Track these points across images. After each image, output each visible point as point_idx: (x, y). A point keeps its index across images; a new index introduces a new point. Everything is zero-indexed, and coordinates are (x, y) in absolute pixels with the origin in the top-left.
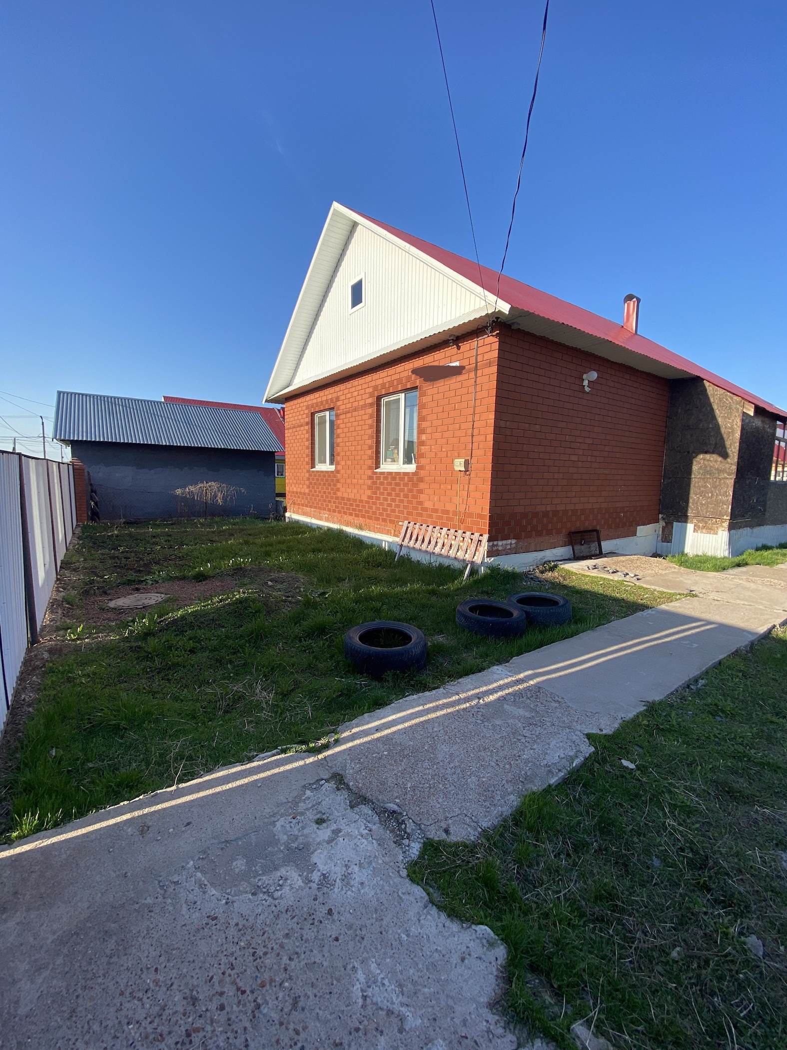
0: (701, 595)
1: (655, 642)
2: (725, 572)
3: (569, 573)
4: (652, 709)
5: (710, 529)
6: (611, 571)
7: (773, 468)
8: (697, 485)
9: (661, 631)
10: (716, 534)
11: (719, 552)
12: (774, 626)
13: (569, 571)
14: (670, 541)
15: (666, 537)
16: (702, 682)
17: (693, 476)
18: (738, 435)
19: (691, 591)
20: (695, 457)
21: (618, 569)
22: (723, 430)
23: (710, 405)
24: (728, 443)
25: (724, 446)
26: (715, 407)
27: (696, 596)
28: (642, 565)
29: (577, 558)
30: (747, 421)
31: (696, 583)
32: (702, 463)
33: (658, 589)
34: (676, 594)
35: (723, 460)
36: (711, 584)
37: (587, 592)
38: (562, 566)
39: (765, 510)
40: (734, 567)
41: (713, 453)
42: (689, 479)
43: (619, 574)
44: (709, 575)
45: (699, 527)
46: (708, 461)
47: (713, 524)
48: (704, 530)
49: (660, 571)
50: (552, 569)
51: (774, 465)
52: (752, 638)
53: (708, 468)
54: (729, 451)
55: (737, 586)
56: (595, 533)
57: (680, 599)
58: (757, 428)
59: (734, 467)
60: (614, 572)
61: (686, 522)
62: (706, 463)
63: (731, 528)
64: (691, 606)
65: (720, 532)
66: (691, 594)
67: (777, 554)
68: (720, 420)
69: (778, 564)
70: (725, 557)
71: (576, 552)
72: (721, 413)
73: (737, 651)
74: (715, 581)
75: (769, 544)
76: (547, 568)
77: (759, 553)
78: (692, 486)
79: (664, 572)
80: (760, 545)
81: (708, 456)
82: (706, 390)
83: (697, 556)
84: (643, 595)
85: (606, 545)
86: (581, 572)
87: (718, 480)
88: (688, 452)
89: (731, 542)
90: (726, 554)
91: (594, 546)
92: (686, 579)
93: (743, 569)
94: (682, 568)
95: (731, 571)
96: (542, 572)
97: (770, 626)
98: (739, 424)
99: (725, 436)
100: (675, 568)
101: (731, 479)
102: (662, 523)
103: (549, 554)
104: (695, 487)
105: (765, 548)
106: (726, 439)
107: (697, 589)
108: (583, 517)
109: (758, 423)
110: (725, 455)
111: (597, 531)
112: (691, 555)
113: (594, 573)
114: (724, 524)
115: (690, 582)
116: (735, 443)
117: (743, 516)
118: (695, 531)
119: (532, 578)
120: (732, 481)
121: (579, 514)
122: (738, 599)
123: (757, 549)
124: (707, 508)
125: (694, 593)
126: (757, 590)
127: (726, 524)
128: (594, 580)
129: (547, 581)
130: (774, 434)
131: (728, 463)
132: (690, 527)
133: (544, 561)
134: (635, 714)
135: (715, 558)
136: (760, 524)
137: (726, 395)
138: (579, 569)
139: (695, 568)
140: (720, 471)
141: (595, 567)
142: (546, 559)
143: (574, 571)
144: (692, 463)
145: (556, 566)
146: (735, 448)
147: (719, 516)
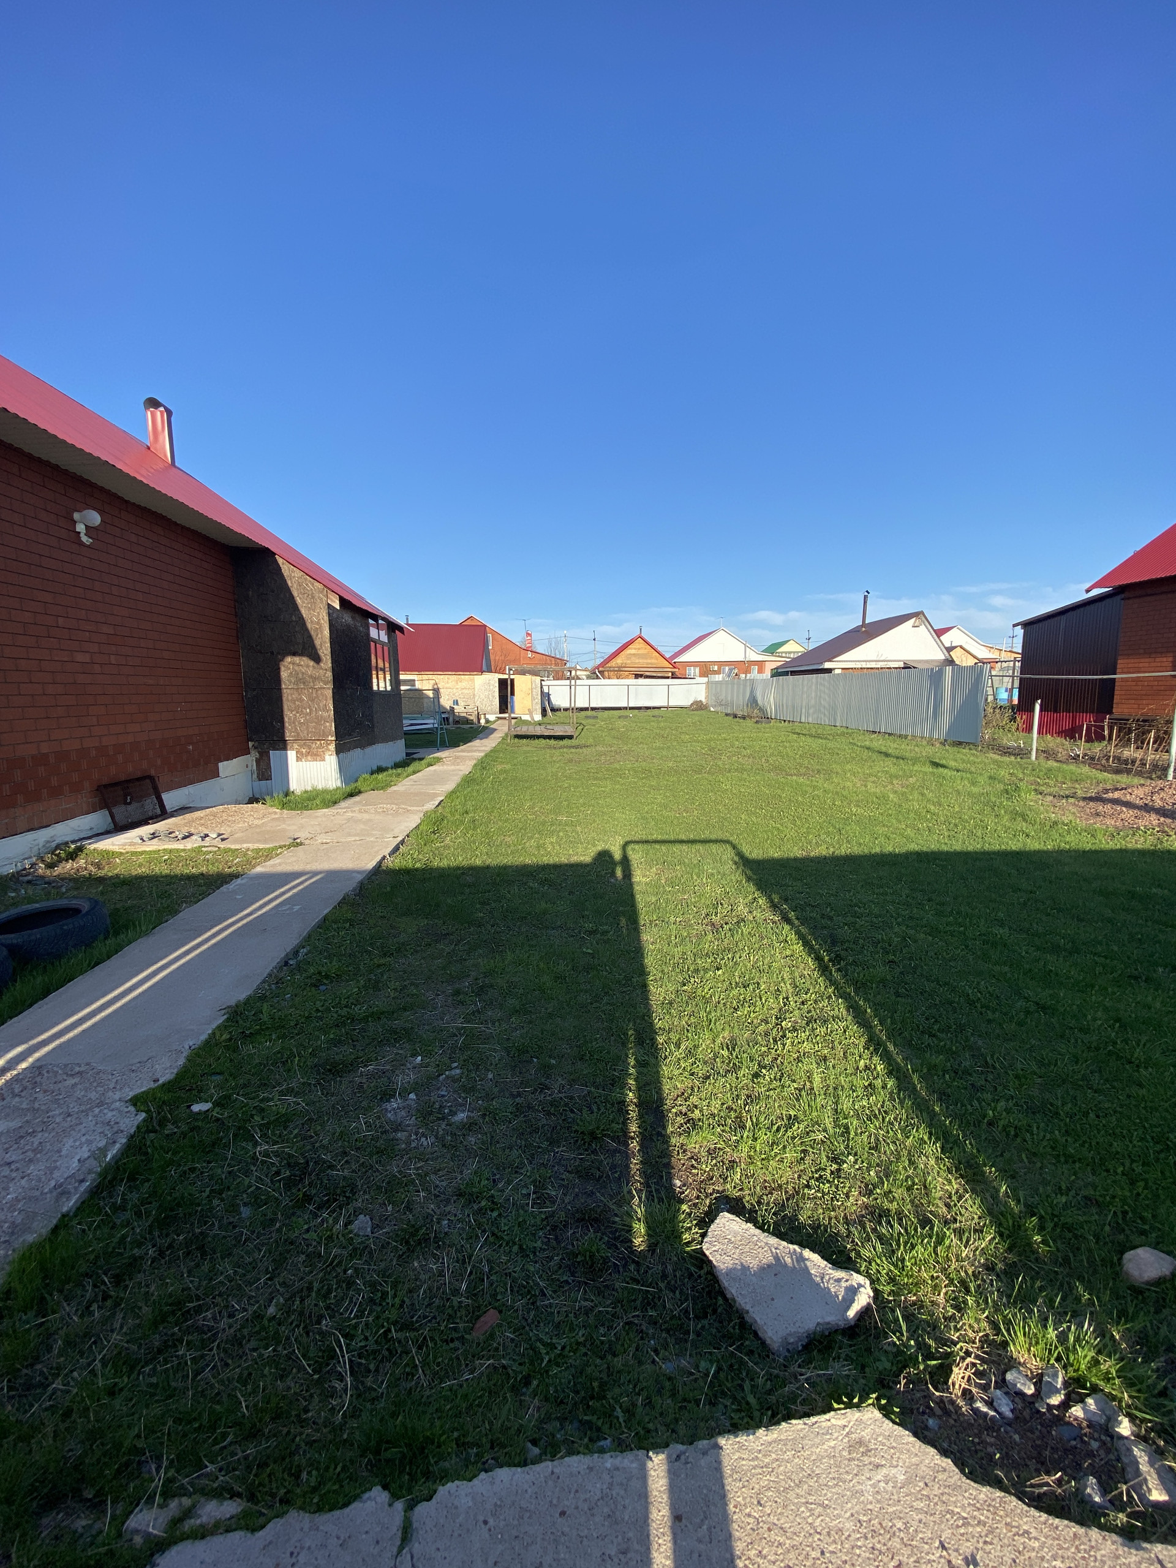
0: (307, 842)
1: (244, 922)
2: (337, 806)
3: (108, 855)
4: (236, 1014)
5: (316, 755)
6: (180, 837)
7: (374, 676)
8: (290, 698)
9: (252, 904)
10: (324, 760)
11: (330, 783)
12: (384, 858)
13: (107, 852)
14: (269, 778)
15: (264, 772)
16: (303, 951)
17: (283, 686)
18: (327, 632)
19: (295, 839)
20: (282, 660)
21: (193, 831)
22: (309, 626)
23: (288, 590)
24: (317, 642)
25: (314, 647)
26: (295, 594)
27: (301, 844)
28: (230, 818)
29: (119, 828)
30: (335, 615)
31: (302, 827)
32: (291, 668)
33: (251, 846)
34: (276, 848)
35: (315, 665)
36: (319, 825)
37: (140, 878)
38: (92, 847)
39: (373, 725)
40: (346, 798)
41: (301, 655)
42: (280, 689)
43: (194, 837)
44: (317, 814)
45: (302, 754)
46: (299, 665)
47: (317, 748)
48: (309, 758)
49: (257, 822)
50: (73, 856)
51: (374, 672)
52: (360, 877)
53: (300, 676)
54: (320, 653)
55: (349, 820)
56: (148, 781)
57: (281, 853)
58: (348, 626)
59: (329, 674)
60: (185, 838)
61: (285, 748)
62: (296, 668)
63: (339, 750)
64: (294, 859)
65: (327, 757)
66: (296, 843)
67: (391, 776)
68: (303, 612)
69: (391, 786)
70: (337, 788)
71: (117, 818)
72: (303, 602)
73: (344, 898)
74: (324, 819)
75: (384, 766)
76: (63, 855)
77: (375, 776)
78: (284, 699)
79: (260, 822)
80: (375, 768)
81: (297, 659)
82: (280, 569)
83: (306, 792)
84: (233, 860)
85: (171, 799)
86: (129, 848)
87: (314, 691)
88: (272, 653)
89: (342, 768)
90: (339, 784)
91: (150, 804)
92: (289, 825)
93: (357, 799)
94: (285, 811)
95: (343, 804)
96: (51, 866)
97: (379, 858)
98: (326, 618)
99: (312, 633)
100: (276, 813)
101: (329, 688)
102: (254, 755)
103: (63, 831)
104: (288, 700)
105: (380, 770)
106: (314, 637)
107: (302, 835)
108: (120, 758)
109: (347, 618)
110: (317, 659)
111: (151, 778)
112: (298, 792)
113: (153, 846)
114: (330, 747)
115: (294, 827)
116: (325, 642)
117: (350, 735)
118: (298, 759)
119: (29, 882)
120: (331, 692)
121: (111, 753)
122: (350, 835)
123: (372, 773)
124: (308, 728)
125: (298, 841)
126: (370, 820)
127: (332, 747)
128: (153, 856)
129: (63, 879)
130: (368, 634)
131: (322, 669)
132: (291, 755)
133: (54, 845)
134: (210, 1032)
135: (325, 791)
136: (371, 743)
137: (306, 579)
138: (125, 845)
139: (301, 809)
140: (315, 679)
141: (154, 836)
142: (58, 841)
143: (116, 849)
144: (279, 669)
145: (80, 849)
146: (327, 650)
147: (321, 737)
